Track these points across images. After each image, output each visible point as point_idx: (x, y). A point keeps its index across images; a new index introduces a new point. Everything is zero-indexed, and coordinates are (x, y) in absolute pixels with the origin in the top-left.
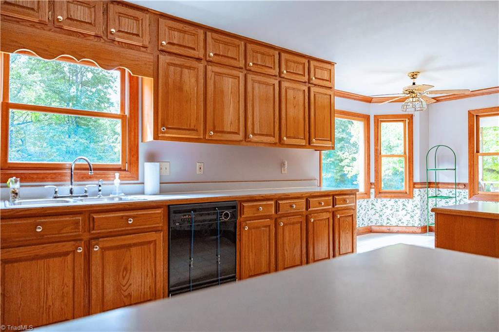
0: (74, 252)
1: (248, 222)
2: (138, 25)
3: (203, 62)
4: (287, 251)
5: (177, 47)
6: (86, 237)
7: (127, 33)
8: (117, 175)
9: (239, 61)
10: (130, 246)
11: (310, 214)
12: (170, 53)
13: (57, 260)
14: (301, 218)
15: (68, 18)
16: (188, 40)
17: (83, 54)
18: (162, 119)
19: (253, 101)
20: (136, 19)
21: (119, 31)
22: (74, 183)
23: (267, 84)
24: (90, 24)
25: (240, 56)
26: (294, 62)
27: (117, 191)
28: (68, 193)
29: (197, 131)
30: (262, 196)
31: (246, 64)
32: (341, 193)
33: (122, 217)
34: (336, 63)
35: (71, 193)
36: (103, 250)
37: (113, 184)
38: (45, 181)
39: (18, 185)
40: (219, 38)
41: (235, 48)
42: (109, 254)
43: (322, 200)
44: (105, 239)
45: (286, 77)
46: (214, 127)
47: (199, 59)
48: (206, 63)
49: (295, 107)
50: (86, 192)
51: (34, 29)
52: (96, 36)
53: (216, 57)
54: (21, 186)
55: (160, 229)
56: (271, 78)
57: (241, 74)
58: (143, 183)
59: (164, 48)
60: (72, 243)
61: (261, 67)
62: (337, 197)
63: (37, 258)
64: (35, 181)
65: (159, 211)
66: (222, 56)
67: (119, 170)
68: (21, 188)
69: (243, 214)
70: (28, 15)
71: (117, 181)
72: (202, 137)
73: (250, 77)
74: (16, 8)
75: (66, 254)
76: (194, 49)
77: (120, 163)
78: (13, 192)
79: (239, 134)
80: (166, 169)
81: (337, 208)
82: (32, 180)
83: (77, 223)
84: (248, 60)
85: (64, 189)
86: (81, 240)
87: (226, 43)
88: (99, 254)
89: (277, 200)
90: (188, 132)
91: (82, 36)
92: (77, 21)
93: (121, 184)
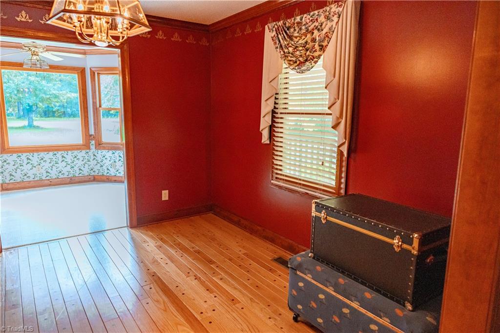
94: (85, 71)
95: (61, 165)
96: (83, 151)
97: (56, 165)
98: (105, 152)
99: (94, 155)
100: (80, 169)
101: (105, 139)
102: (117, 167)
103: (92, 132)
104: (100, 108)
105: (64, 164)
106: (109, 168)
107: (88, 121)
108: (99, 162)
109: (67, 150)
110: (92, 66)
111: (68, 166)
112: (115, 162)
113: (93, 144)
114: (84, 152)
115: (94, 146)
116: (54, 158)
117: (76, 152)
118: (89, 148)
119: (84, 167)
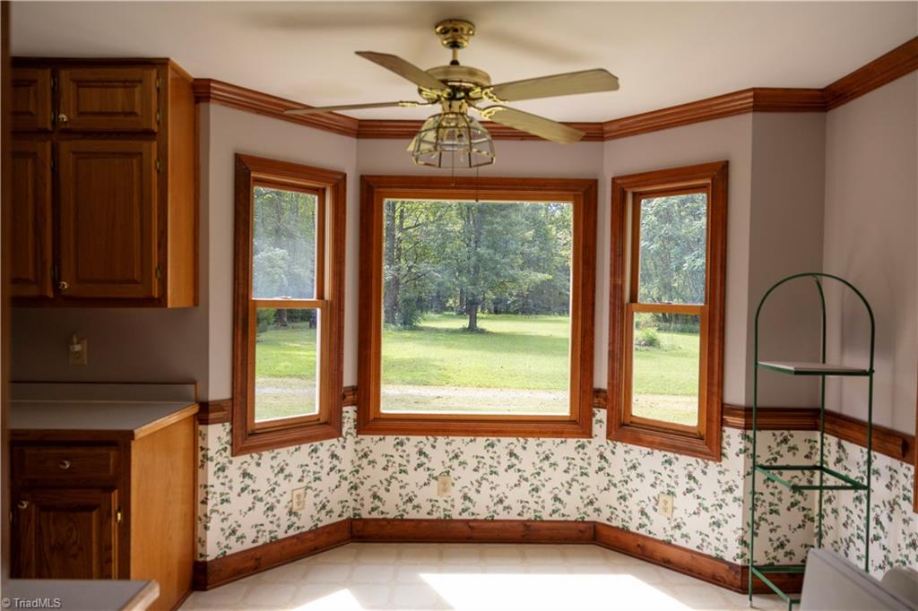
94: (596, 192)
95: (506, 479)
96: (569, 440)
97: (492, 478)
98: (637, 452)
99: (602, 457)
100: (556, 499)
101: (644, 406)
102: (677, 514)
103: (601, 380)
104: (634, 305)
105: (513, 477)
106: (649, 510)
107: (592, 347)
108: (615, 481)
109: (526, 434)
110: (619, 174)
111: (523, 483)
112: (670, 493)
113: (600, 421)
114: (572, 442)
115: (604, 426)
116: (487, 456)
117: (549, 443)
118: (588, 433)
119: (569, 493)
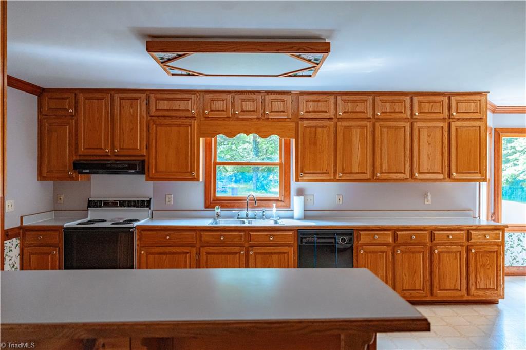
0: (240, 253)
1: (364, 247)
2: (284, 105)
3: (334, 120)
4: (405, 275)
5: (313, 113)
6: (246, 245)
7: (276, 112)
8: (274, 205)
9: (367, 113)
10: (271, 254)
11: (436, 246)
12: (307, 119)
13: (231, 256)
14: (423, 248)
15: (242, 111)
16: (321, 106)
17: (250, 131)
18: (300, 167)
19: (381, 144)
20: (283, 101)
21: (272, 112)
22: (248, 209)
23: (397, 128)
24: (254, 111)
25: (368, 109)
26: (430, 102)
27: (275, 216)
28: (245, 216)
29: (328, 173)
30: (379, 227)
31: (374, 114)
32: (479, 228)
33: (267, 235)
34: (489, 92)
35: (247, 216)
36: (256, 254)
37: (272, 211)
38: (233, 208)
39: (219, 211)
40: (347, 99)
41: (363, 104)
42: (259, 257)
43: (449, 234)
44: (257, 248)
45: (418, 118)
46: (343, 169)
47: (330, 119)
48: (336, 120)
49: (429, 144)
50: (255, 215)
51: (225, 122)
52: (257, 118)
53: (344, 114)
54: (221, 210)
55: (292, 245)
56: (401, 121)
57: (368, 123)
58: (293, 210)
59: (302, 117)
60: (239, 248)
61: (390, 114)
62: (472, 232)
63: (222, 253)
64: (229, 208)
65: (291, 233)
66: (351, 112)
67: (277, 201)
68: (222, 212)
69: (360, 240)
70: (221, 114)
71: (274, 209)
72: (332, 178)
73: (377, 124)
74: (216, 112)
75: (236, 253)
76: (326, 112)
77: (278, 196)
78: (217, 214)
79: (366, 174)
80: (311, 200)
81: (473, 242)
82: (227, 207)
83: (241, 236)
84: (376, 110)
85: (243, 213)
86: (244, 246)
87: (354, 101)
88: (253, 256)
89: (395, 231)
90: (320, 175)
91: (250, 120)
92: (247, 111)
93: (277, 211)
